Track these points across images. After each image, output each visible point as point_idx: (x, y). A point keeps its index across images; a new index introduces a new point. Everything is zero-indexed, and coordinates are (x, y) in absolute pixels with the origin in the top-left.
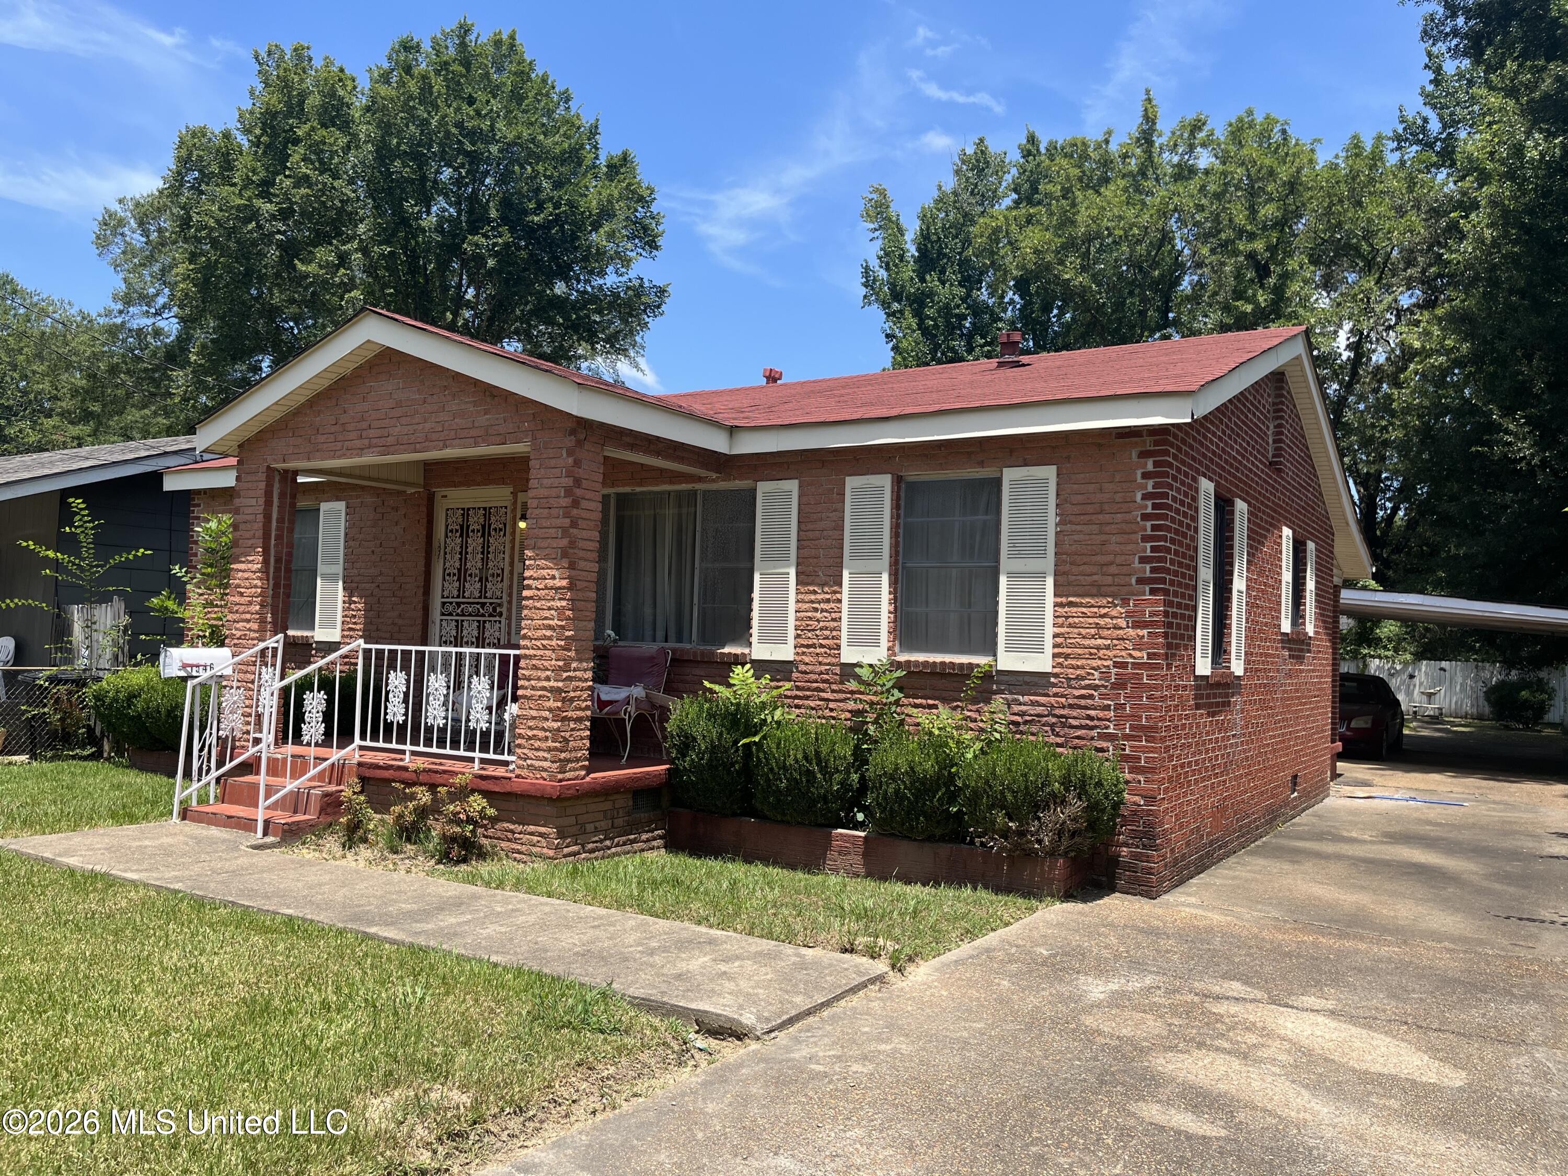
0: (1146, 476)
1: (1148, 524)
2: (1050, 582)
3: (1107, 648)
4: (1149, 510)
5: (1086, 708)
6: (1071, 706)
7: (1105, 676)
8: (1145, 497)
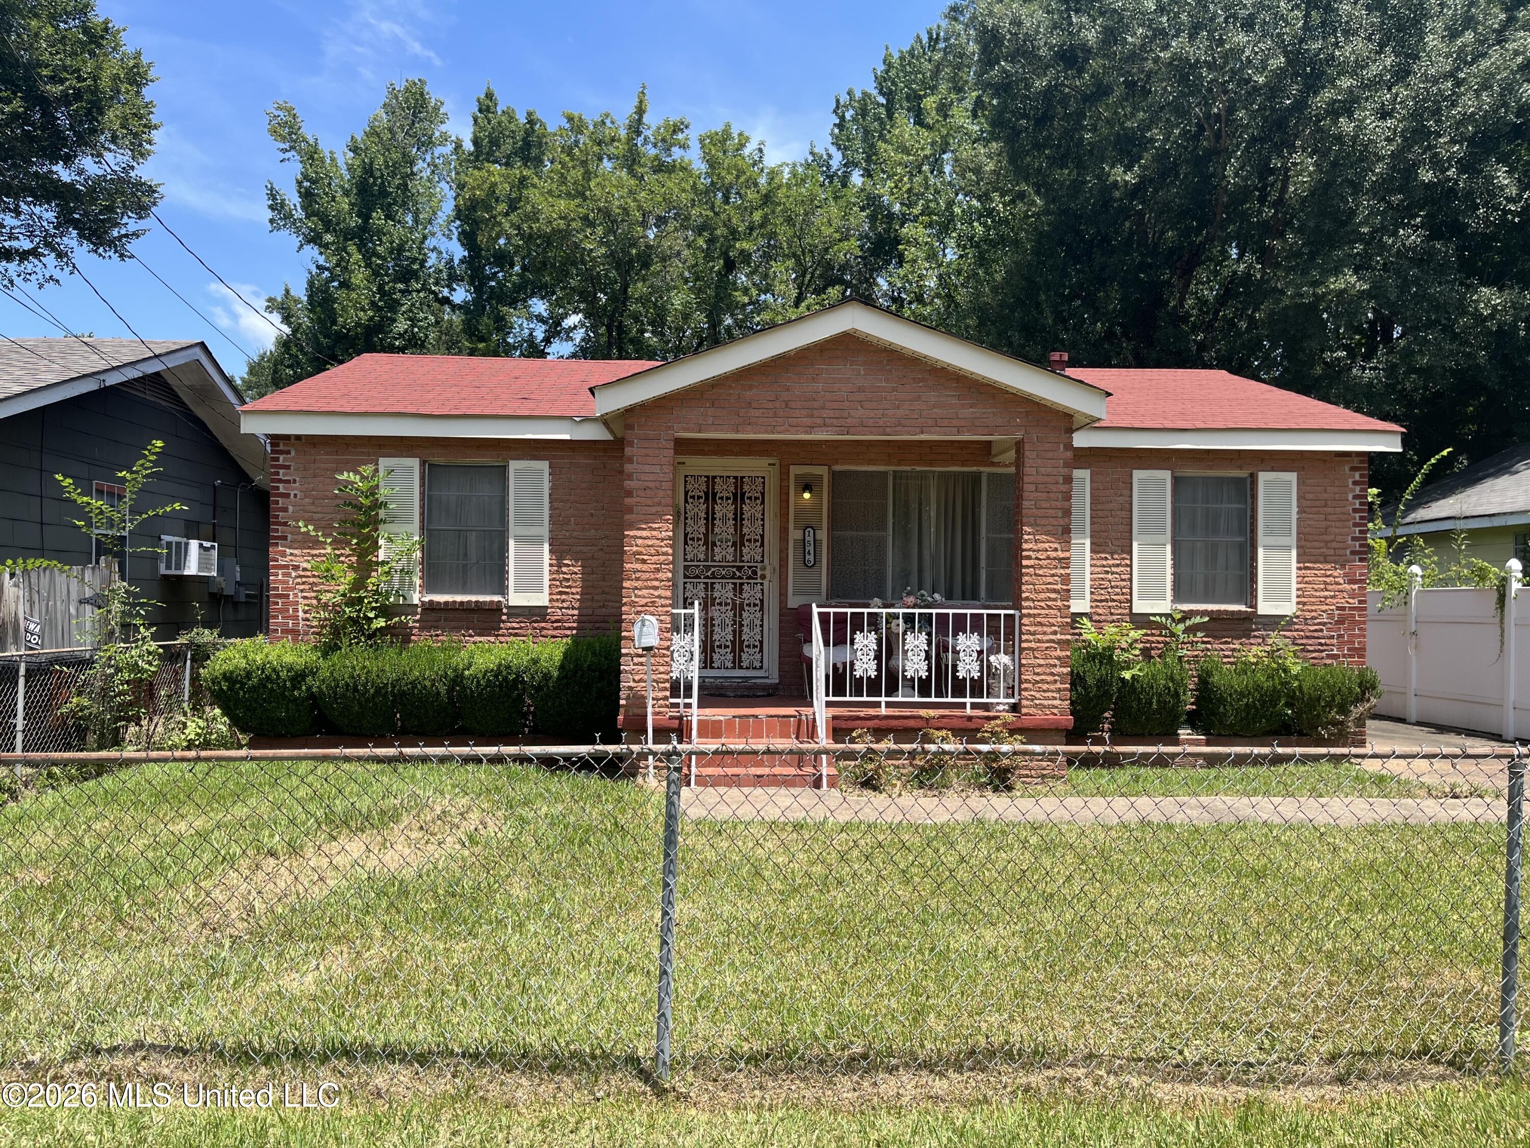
0: (1355, 483)
1: (1357, 515)
2: (1294, 553)
3: (1332, 597)
4: (1357, 506)
5: (1318, 638)
6: (1307, 637)
7: (1331, 616)
8: (1355, 497)
